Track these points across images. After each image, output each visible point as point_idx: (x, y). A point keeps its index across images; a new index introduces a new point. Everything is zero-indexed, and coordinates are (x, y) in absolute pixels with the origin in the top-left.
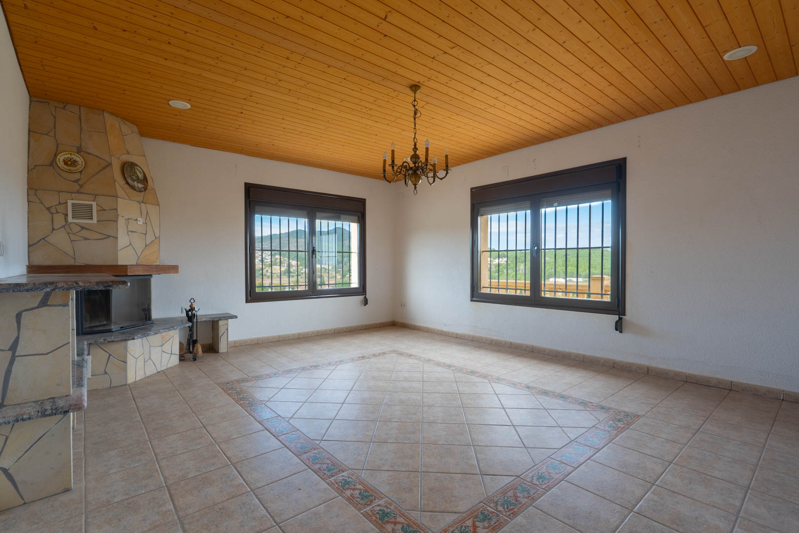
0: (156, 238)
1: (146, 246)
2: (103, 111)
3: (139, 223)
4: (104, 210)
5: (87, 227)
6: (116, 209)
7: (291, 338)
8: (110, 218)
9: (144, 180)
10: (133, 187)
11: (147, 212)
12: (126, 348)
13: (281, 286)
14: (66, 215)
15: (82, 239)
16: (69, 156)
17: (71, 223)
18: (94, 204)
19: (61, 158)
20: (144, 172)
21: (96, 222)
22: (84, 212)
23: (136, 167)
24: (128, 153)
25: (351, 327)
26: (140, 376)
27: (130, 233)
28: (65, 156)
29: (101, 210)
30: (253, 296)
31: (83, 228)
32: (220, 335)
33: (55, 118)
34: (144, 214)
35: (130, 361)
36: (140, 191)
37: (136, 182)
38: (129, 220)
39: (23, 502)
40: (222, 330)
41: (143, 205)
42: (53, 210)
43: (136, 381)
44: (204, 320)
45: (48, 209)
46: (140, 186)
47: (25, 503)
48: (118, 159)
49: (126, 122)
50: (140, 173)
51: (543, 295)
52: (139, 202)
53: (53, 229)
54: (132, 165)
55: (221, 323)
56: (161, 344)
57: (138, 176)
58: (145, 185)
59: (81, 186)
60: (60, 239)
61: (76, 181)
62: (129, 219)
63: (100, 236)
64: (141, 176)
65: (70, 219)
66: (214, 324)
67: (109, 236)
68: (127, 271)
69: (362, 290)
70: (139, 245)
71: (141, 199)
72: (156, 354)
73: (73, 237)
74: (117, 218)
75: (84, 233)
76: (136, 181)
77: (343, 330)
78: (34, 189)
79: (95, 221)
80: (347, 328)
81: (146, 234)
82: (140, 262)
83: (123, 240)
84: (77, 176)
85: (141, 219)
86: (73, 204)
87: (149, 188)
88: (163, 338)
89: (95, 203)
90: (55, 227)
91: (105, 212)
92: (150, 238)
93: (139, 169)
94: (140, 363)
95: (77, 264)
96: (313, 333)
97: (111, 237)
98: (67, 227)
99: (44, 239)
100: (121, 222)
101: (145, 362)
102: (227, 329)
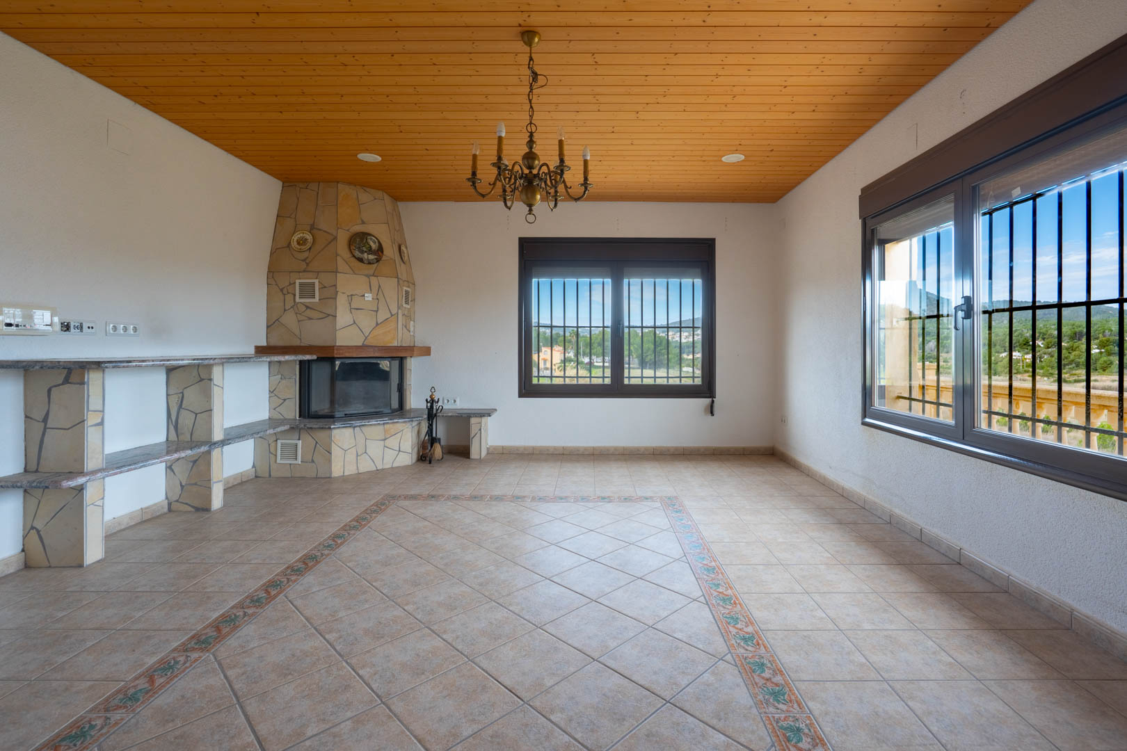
0: (392, 315)
1: (377, 324)
2: (338, 182)
3: (366, 299)
4: (325, 287)
5: (310, 306)
6: (335, 286)
7: (580, 453)
8: (330, 295)
9: (378, 250)
10: (361, 260)
11: (379, 286)
12: (330, 437)
13: (577, 377)
14: (295, 295)
15: (306, 318)
16: (302, 235)
17: (298, 303)
18: (316, 281)
19: (295, 238)
20: (379, 242)
21: (318, 301)
22: (307, 290)
23: (369, 237)
24: (363, 223)
25: (684, 449)
26: (350, 470)
27: (353, 311)
28: (299, 236)
29: (323, 287)
30: (528, 389)
31: (307, 307)
32: (471, 436)
33: (298, 199)
34: (375, 289)
35: (336, 451)
36: (370, 263)
37: (366, 254)
38: (353, 297)
39: (49, 565)
40: (474, 430)
41: (372, 278)
42: (285, 291)
43: (344, 476)
44: (450, 414)
45: (282, 290)
46: (371, 257)
47: (50, 567)
48: (348, 230)
49: (368, 190)
50: (375, 242)
51: (984, 426)
52: (368, 276)
53: (285, 310)
54: (364, 236)
55: (473, 420)
56: (384, 438)
57: (371, 247)
58: (379, 256)
59: (307, 264)
60: (290, 319)
61: (304, 260)
62: (352, 295)
63: (321, 315)
64: (374, 246)
65: (298, 300)
66: (463, 421)
67: (329, 315)
68: (334, 352)
69: (706, 389)
70: (366, 323)
71: (371, 272)
72: (375, 448)
73: (300, 318)
74: (336, 295)
75: (309, 313)
76: (366, 252)
77: (668, 450)
78: (273, 271)
79: (317, 299)
80: (676, 449)
81: (377, 311)
82: (367, 343)
83: (343, 317)
84: (306, 254)
85: (371, 295)
86: (300, 284)
87: (384, 258)
88: (385, 431)
89: (318, 280)
90: (287, 309)
91: (326, 289)
92: (383, 315)
93: (373, 238)
94: (351, 457)
95: (302, 345)
96: (616, 449)
97: (331, 317)
98: (295, 307)
99: (277, 320)
100: (342, 301)
101: (357, 456)
102: (480, 430)
